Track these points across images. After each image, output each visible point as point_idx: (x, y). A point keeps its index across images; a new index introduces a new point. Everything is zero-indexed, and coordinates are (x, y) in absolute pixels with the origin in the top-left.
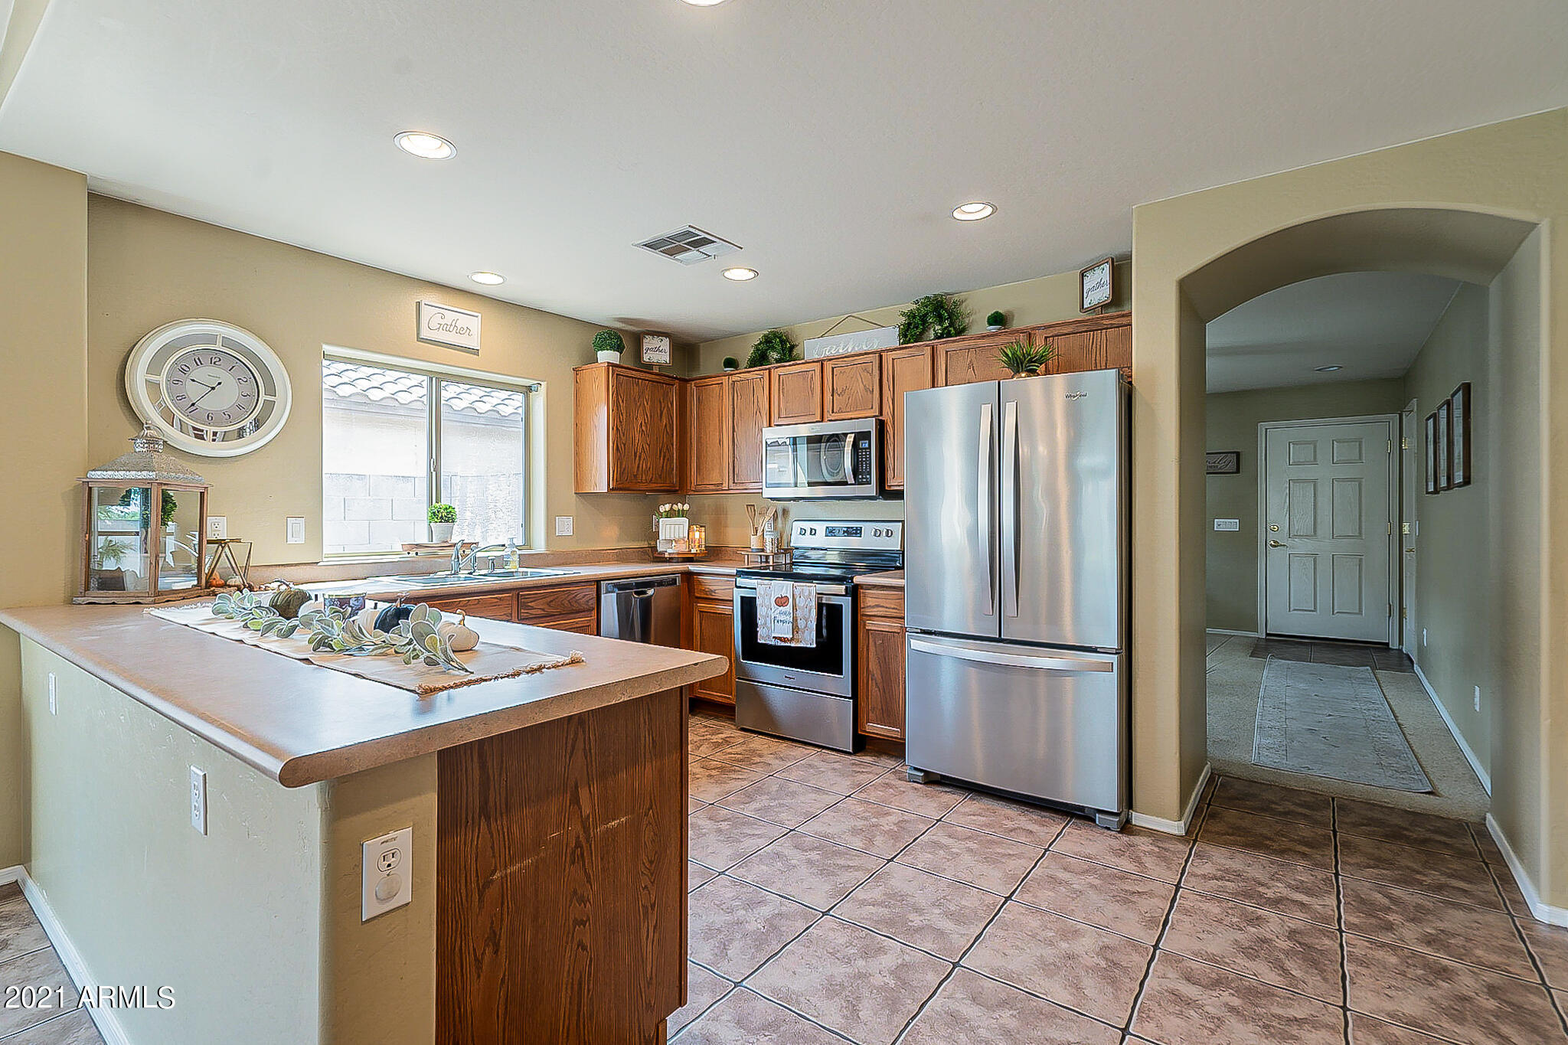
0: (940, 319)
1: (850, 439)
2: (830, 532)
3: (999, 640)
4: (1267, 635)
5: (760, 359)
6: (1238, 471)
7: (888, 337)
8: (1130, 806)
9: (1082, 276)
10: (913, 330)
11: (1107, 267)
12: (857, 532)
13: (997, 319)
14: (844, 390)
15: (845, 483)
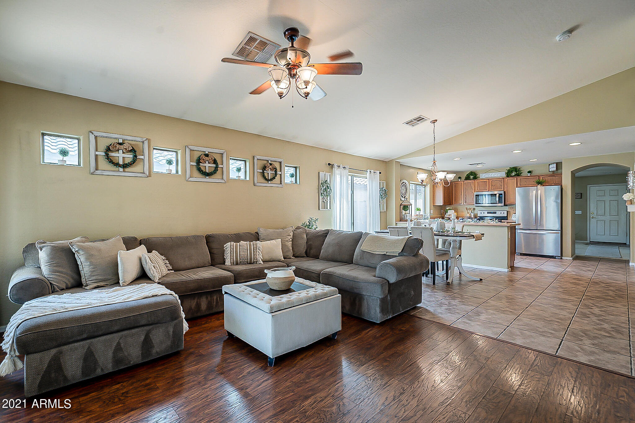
0: (516, 171)
1: (498, 195)
2: (488, 213)
3: (537, 229)
4: (590, 242)
5: (468, 178)
6: (581, 198)
7: (503, 174)
8: (562, 256)
9: (549, 165)
10: (509, 174)
11: (555, 164)
12: (495, 213)
13: (529, 172)
14: (494, 185)
15: (496, 203)
